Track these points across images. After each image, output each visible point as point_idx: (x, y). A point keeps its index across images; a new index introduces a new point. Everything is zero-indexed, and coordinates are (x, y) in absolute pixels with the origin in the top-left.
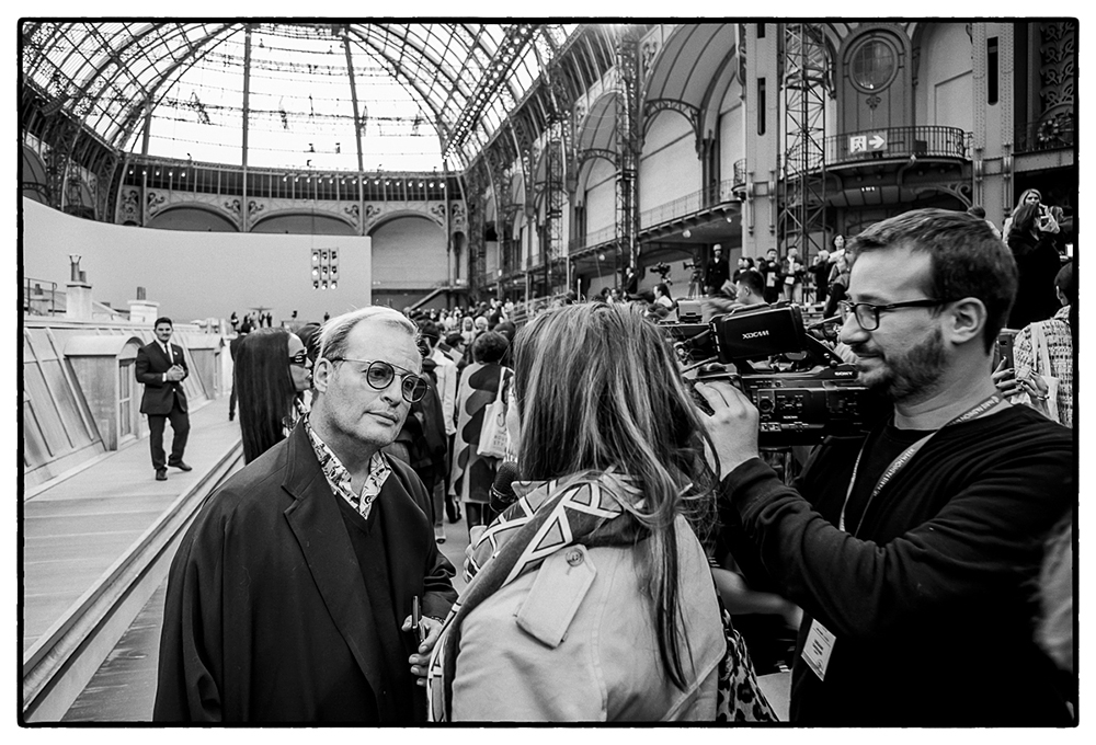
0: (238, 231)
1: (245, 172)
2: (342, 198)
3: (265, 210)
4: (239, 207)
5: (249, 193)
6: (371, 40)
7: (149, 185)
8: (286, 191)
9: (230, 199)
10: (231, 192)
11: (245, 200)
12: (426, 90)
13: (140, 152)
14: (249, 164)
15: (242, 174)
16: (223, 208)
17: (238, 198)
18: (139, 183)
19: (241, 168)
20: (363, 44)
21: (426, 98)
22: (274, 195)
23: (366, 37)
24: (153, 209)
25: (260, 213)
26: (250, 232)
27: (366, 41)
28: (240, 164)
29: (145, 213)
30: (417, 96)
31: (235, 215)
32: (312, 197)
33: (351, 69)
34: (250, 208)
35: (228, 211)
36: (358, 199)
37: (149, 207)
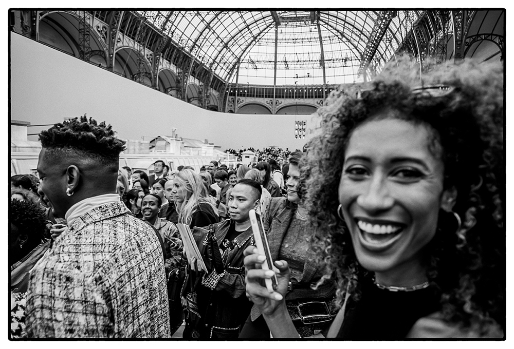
0: (271, 114)
1: (275, 88)
2: (316, 97)
3: (282, 104)
4: (272, 103)
5: (276, 97)
6: (330, 23)
7: (238, 96)
8: (291, 95)
9: (268, 100)
10: (269, 97)
11: (274, 100)
12: (356, 43)
13: (235, 83)
14: (277, 85)
15: (273, 89)
16: (266, 103)
17: (272, 99)
18: (235, 95)
19: (273, 87)
20: (326, 26)
21: (356, 48)
22: (287, 97)
23: (327, 22)
24: (239, 105)
25: (280, 105)
26: (276, 114)
27: (327, 24)
28: (273, 84)
29: (236, 107)
30: (352, 47)
31: (270, 106)
32: (302, 97)
33: (320, 37)
34: (276, 103)
35: (268, 105)
36: (323, 97)
37: (238, 104)
